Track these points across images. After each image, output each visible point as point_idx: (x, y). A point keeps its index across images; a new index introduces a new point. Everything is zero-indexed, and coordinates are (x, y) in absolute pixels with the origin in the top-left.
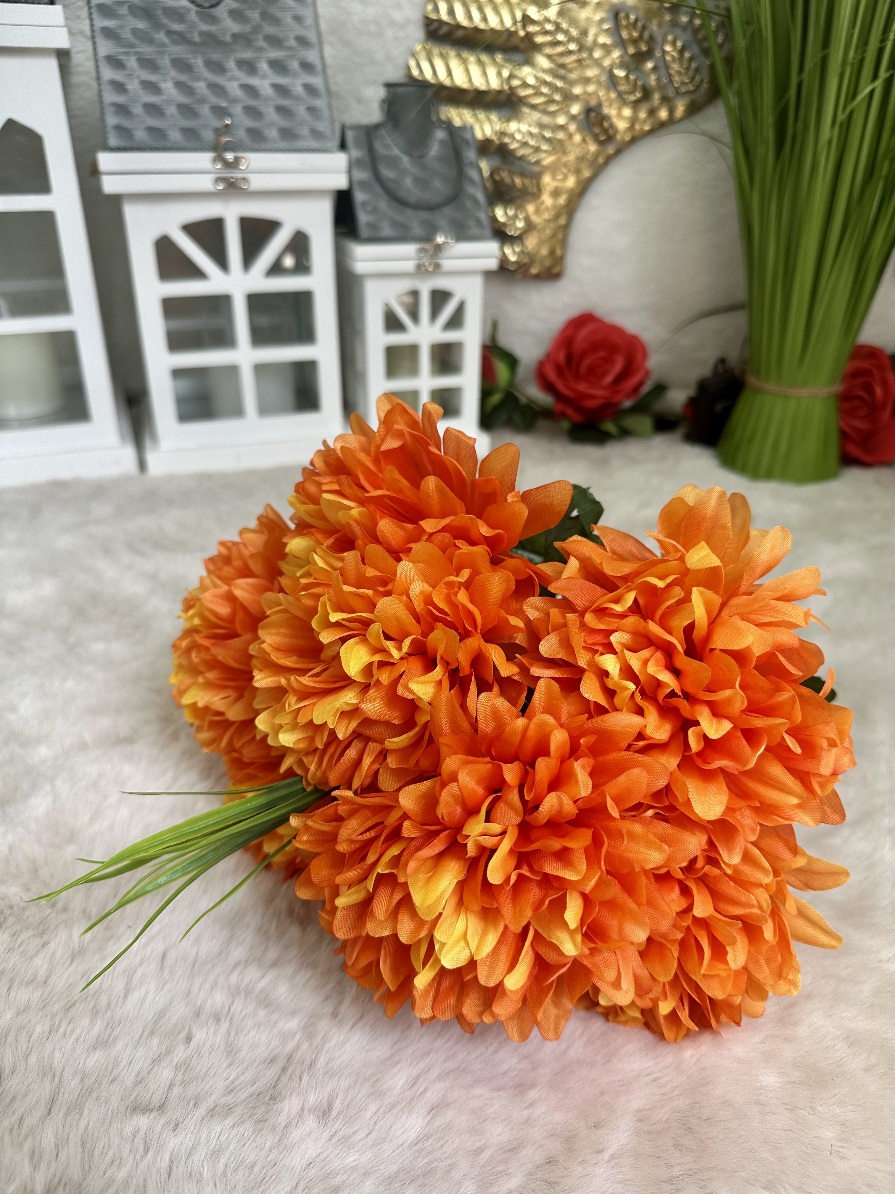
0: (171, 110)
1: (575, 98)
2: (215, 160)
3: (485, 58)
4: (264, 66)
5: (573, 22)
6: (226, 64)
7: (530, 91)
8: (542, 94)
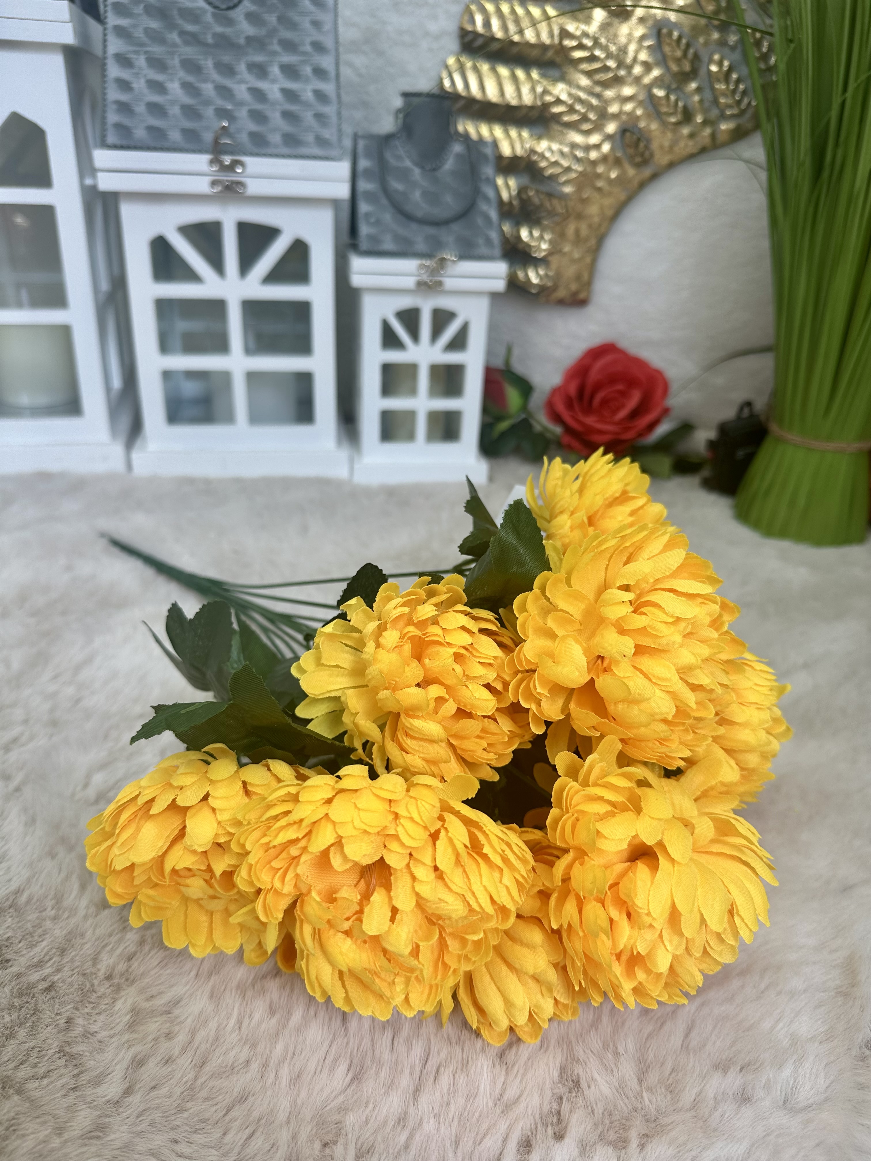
0: (175, 110)
1: (611, 117)
2: (212, 162)
3: (520, 73)
4: (275, 70)
5: (614, 38)
6: (237, 67)
7: (563, 108)
8: (576, 112)
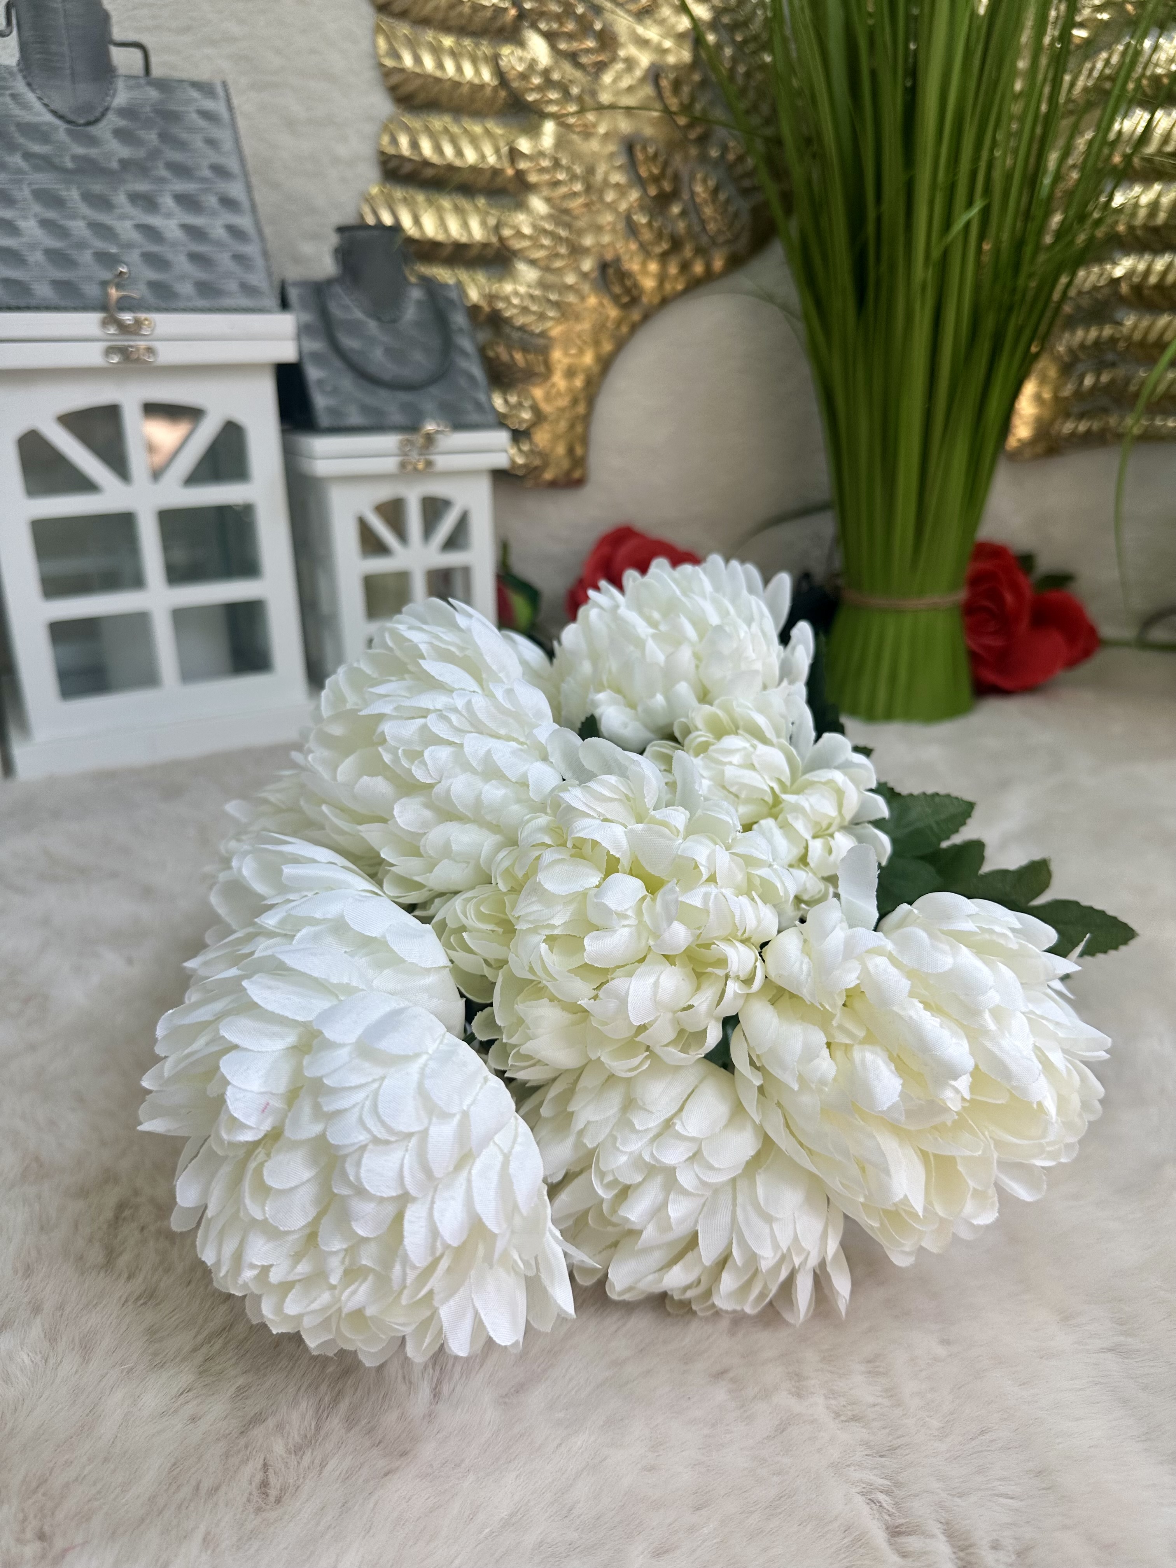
0: (37, 257)
1: (586, 251)
2: (105, 322)
3: (463, 202)
4: (168, 202)
5: (576, 156)
6: (114, 198)
7: (526, 243)
8: (542, 246)
